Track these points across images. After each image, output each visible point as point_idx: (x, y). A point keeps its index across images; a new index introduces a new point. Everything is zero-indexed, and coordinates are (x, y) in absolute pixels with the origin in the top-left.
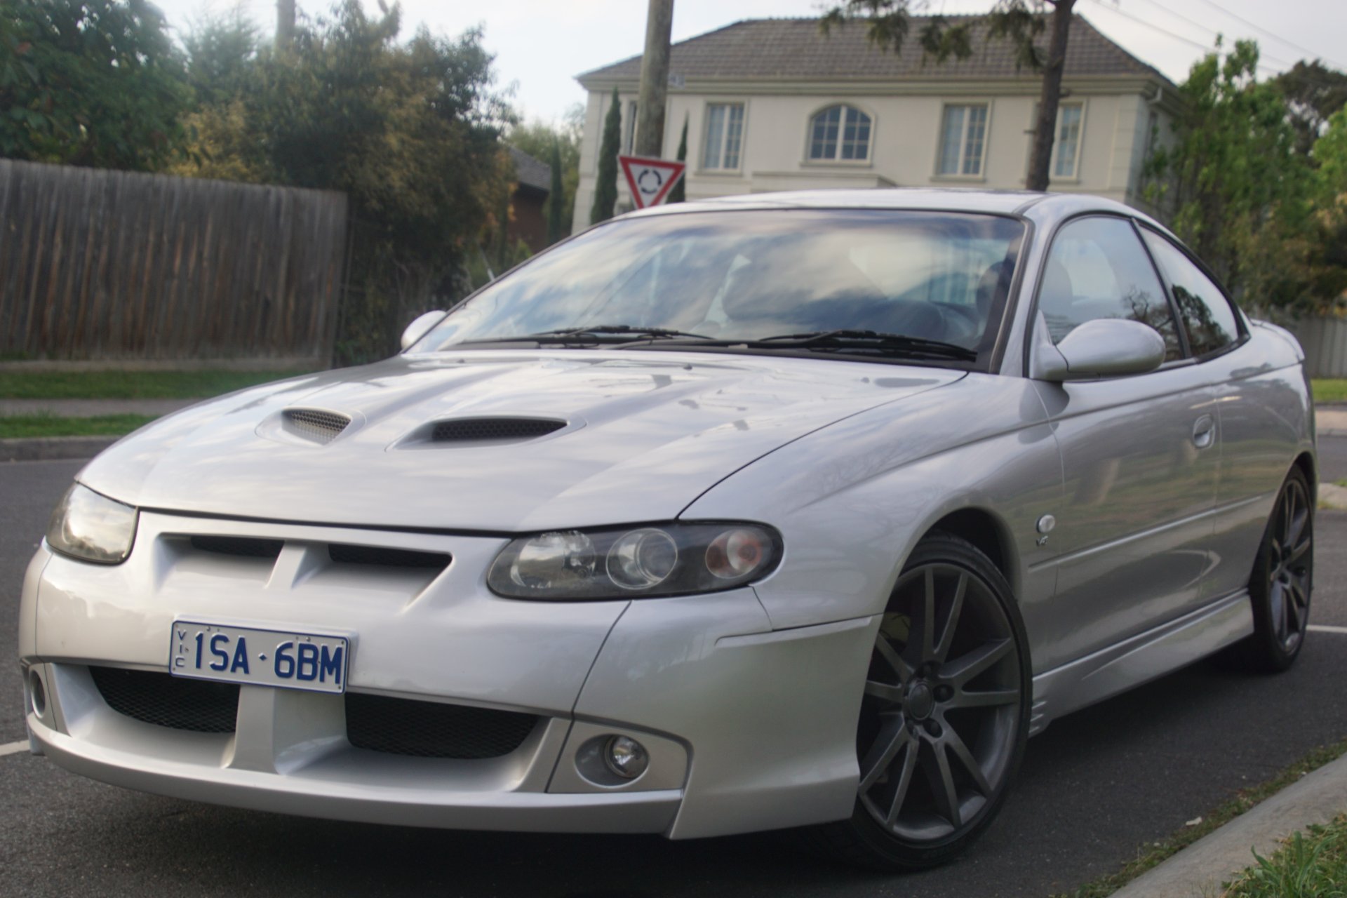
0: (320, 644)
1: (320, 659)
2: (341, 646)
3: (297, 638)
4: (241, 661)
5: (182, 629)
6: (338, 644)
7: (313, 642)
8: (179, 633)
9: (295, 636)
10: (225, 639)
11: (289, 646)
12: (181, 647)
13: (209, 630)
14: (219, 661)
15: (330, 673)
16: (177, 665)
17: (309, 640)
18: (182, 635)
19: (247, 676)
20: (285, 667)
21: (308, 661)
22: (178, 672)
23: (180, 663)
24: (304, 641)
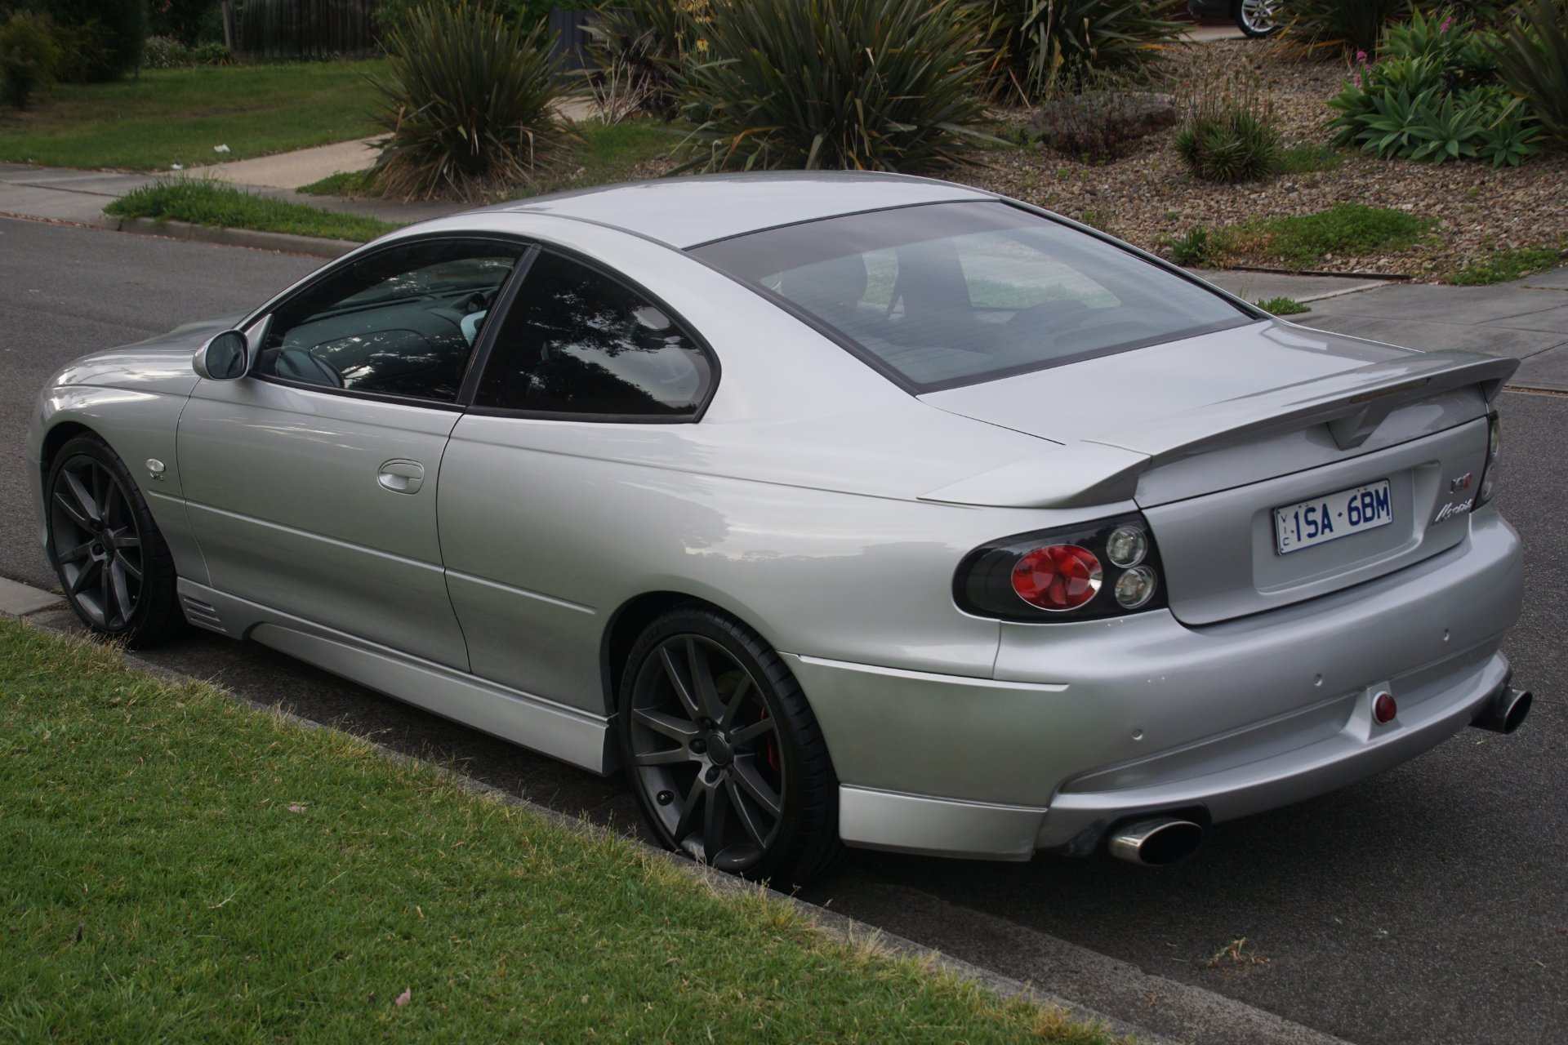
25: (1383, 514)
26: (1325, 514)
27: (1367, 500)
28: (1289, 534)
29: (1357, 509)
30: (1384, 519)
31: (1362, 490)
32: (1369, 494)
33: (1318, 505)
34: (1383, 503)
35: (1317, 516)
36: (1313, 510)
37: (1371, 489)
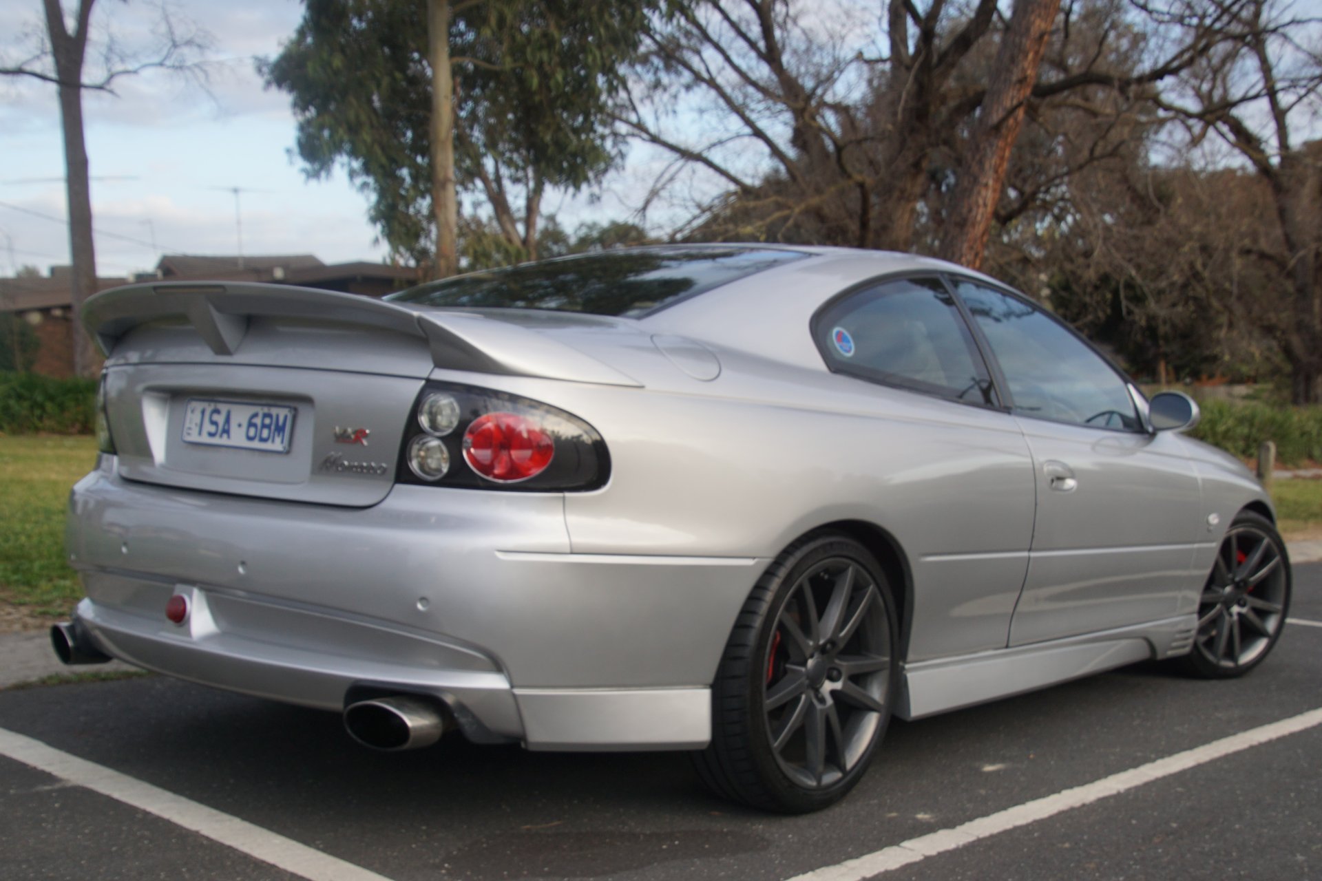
25: (278, 440)
26: (228, 420)
27: (267, 421)
28: (193, 426)
29: (255, 425)
30: (277, 445)
31: (266, 410)
32: (269, 416)
33: (224, 408)
34: (280, 429)
35: (220, 419)
36: (217, 411)
37: (274, 411)
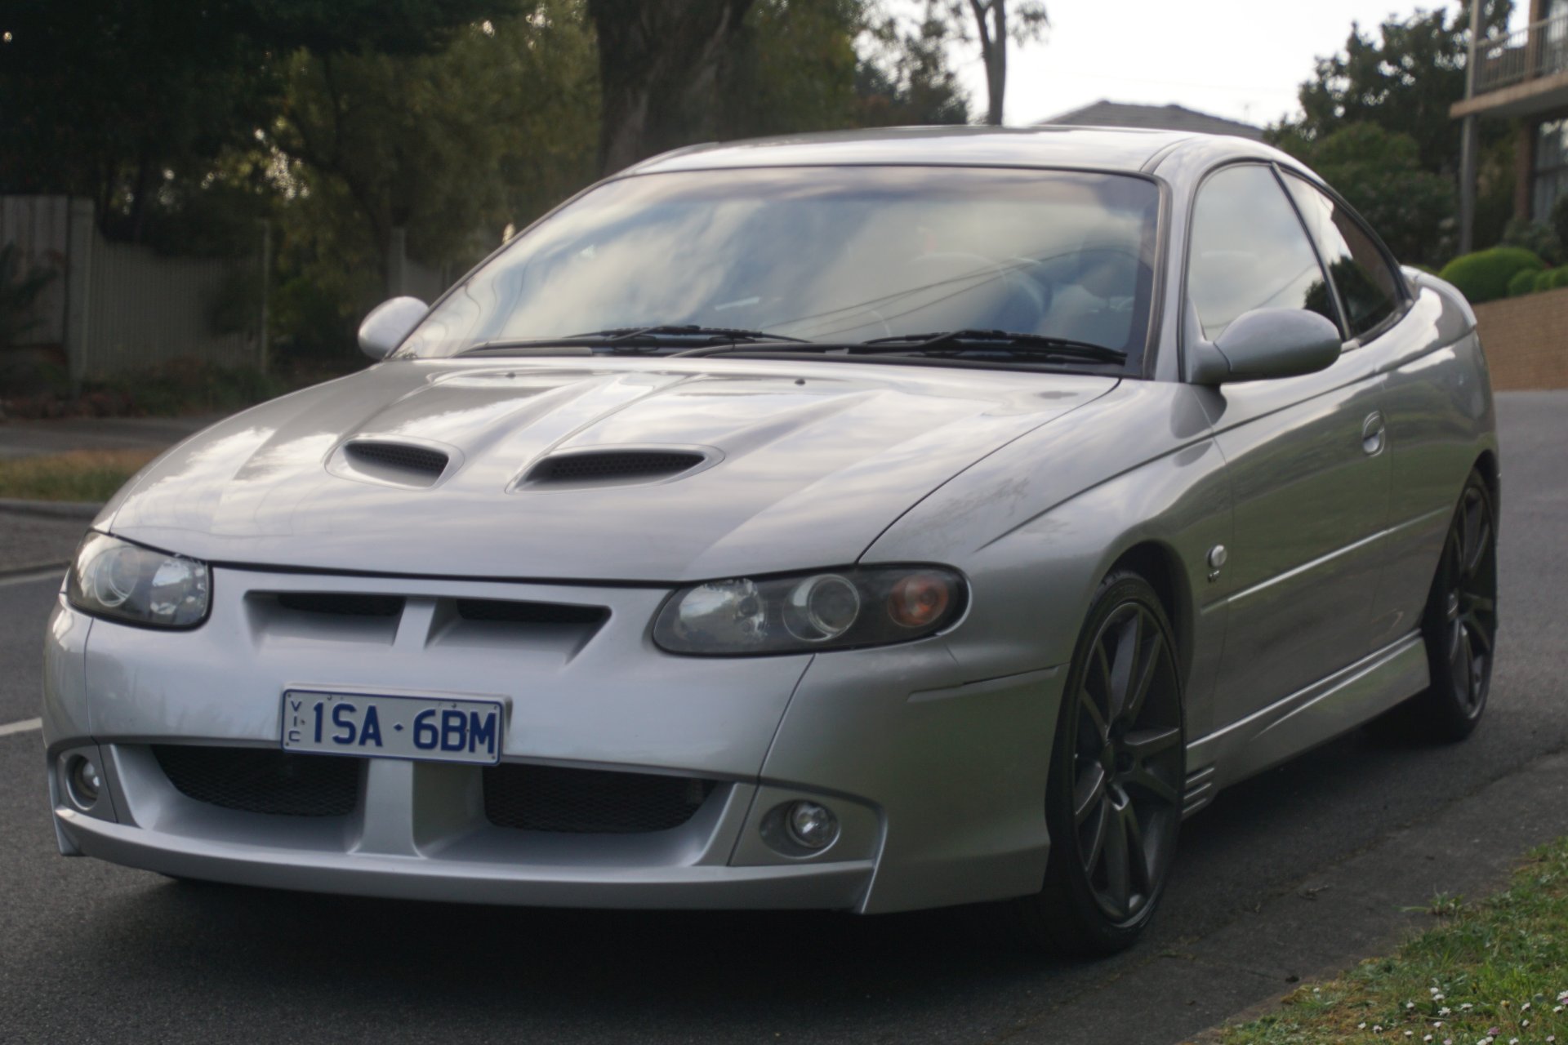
0: (467, 710)
1: (468, 727)
2: (493, 711)
3: (439, 705)
4: (372, 729)
5: (295, 698)
6: (491, 710)
7: (460, 708)
8: (292, 703)
9: (437, 702)
10: (351, 709)
11: (431, 713)
12: (295, 719)
13: (330, 699)
14: (345, 733)
15: (482, 742)
16: (291, 739)
17: (455, 706)
18: (296, 705)
19: (378, 748)
20: (426, 738)
21: (454, 729)
22: (292, 747)
23: (295, 737)
24: (449, 707)
